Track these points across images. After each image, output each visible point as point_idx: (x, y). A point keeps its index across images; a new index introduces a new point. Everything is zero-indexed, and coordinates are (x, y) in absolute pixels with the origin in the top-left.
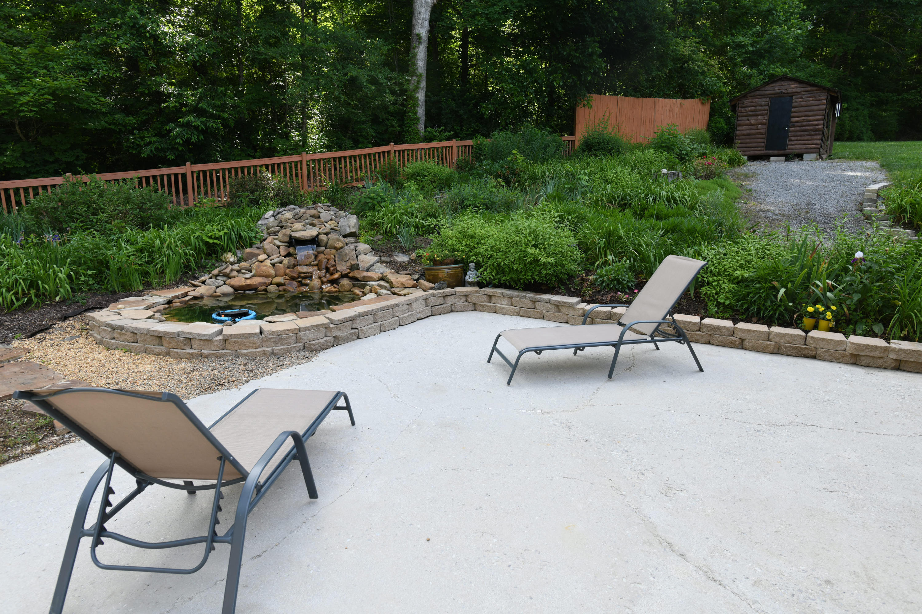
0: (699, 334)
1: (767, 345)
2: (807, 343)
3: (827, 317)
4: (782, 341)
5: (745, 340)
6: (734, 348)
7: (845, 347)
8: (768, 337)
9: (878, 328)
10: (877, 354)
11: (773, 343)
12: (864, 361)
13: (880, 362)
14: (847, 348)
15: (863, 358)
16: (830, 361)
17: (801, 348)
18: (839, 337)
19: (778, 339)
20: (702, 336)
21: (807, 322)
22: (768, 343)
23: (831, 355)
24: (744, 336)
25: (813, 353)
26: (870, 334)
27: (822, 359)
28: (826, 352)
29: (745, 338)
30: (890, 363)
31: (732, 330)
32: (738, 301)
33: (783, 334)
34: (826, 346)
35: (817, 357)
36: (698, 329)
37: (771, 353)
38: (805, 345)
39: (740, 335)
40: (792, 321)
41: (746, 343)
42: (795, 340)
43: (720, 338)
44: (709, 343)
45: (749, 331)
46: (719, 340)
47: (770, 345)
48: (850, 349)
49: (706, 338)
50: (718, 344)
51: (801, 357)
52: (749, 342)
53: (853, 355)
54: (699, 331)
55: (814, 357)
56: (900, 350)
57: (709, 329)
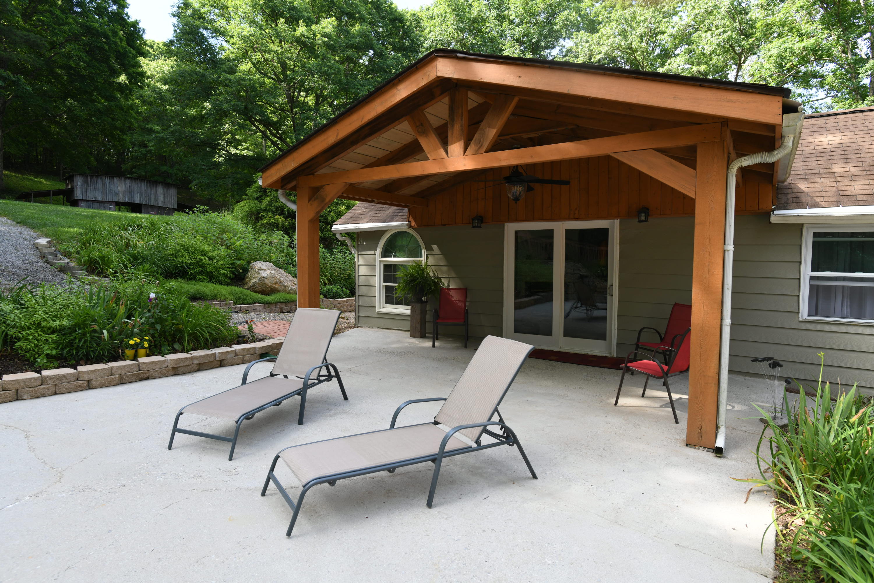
0: (44, 388)
1: (113, 379)
2: (141, 368)
3: (145, 345)
4: (123, 372)
5: (92, 380)
6: (83, 390)
7: (167, 364)
8: (111, 372)
9: (177, 346)
10: (187, 363)
11: (117, 376)
12: (181, 370)
13: (189, 368)
14: (169, 365)
15: (180, 368)
16: (159, 377)
17: (138, 374)
18: (157, 358)
19: (119, 372)
20: (48, 389)
21: (129, 352)
22: (113, 377)
23: (160, 373)
24: (91, 377)
25: (146, 375)
26: (174, 351)
27: (154, 378)
28: (156, 371)
29: (91, 378)
30: (196, 367)
31: (76, 375)
32: (62, 349)
33: (123, 366)
34: (155, 367)
35: (150, 377)
36: (40, 383)
37: (116, 385)
38: (139, 370)
39: (87, 377)
40: (119, 356)
41: (93, 383)
42: (132, 369)
43: (68, 385)
44: (56, 394)
45: (94, 371)
46: (67, 387)
47: (115, 378)
48: (171, 365)
49: (52, 389)
50: (66, 391)
51: (140, 381)
52: (96, 381)
53: (174, 369)
54: (42, 385)
55: (148, 378)
56: (200, 356)
57: (55, 379)
